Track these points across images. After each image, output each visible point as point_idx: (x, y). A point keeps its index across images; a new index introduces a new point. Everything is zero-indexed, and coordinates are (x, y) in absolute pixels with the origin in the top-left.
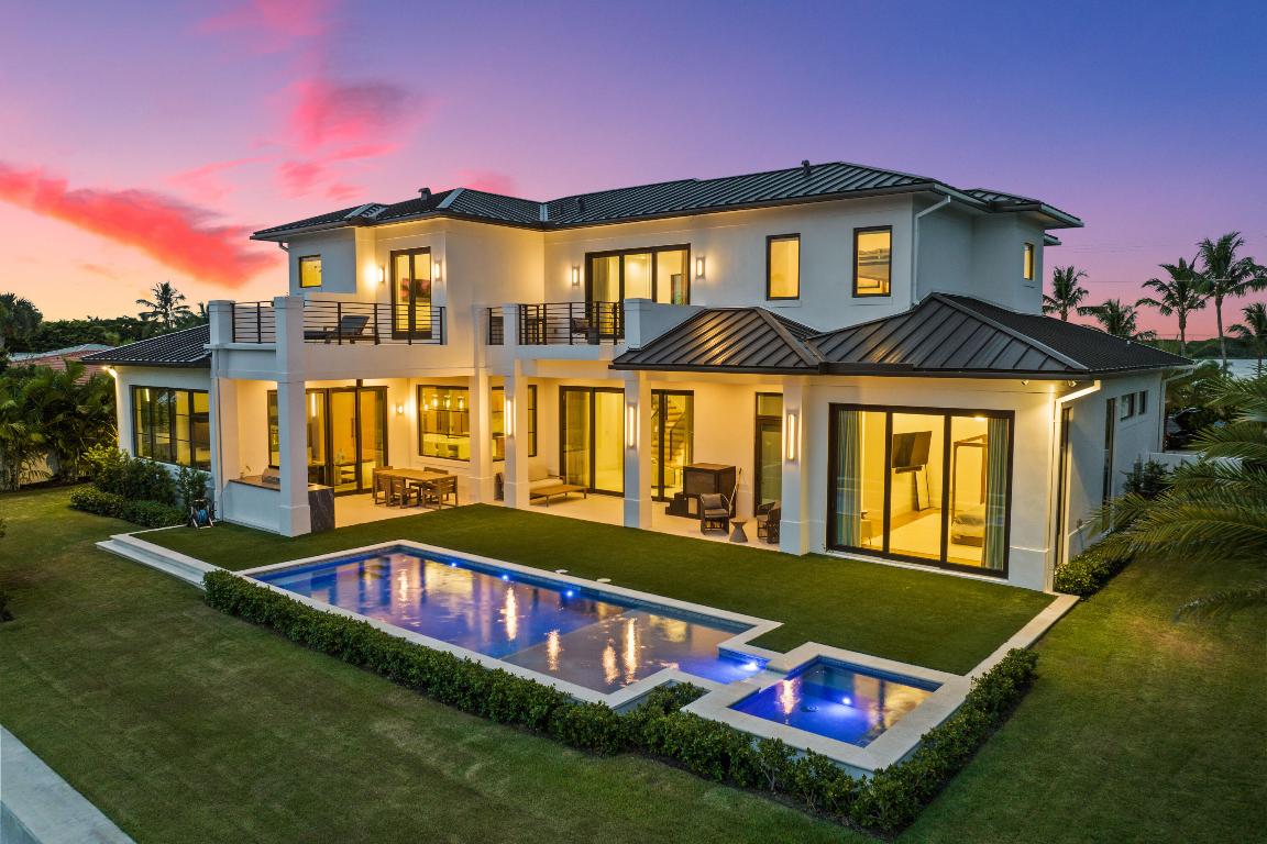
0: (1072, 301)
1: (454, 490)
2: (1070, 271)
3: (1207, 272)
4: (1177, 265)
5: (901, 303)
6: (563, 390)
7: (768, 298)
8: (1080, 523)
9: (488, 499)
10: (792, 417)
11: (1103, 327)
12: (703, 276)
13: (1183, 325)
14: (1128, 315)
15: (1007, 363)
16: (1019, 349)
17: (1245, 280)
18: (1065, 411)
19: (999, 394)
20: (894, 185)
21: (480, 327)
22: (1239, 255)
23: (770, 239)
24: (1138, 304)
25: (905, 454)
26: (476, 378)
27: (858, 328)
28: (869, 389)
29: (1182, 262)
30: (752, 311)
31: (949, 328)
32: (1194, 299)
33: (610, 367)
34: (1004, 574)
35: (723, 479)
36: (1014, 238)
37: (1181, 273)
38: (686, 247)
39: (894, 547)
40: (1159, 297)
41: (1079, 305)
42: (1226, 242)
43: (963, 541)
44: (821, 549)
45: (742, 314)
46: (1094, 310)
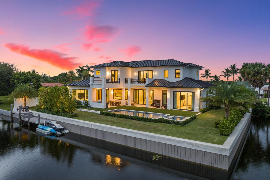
0: (208, 75)
1: (121, 103)
2: (208, 70)
3: (231, 70)
4: (227, 69)
5: (181, 79)
6: (134, 90)
7: (164, 78)
8: (203, 105)
9: (125, 105)
10: (169, 93)
11: (214, 79)
12: (155, 74)
13: (228, 79)
14: (218, 78)
15: (193, 86)
16: (195, 85)
17: (237, 72)
18: (200, 92)
19: (193, 90)
20: (181, 65)
21: (124, 81)
22: (236, 67)
23: (164, 70)
24: (220, 76)
25: (182, 98)
26: (124, 88)
27: (176, 82)
28: (178, 89)
29: (227, 68)
30: (162, 79)
31: (187, 82)
32: (230, 75)
33: (145, 87)
34: (194, 110)
35: (158, 101)
36: (195, 70)
37: (227, 70)
38: (153, 71)
39: (181, 109)
40: (224, 74)
41: (210, 76)
42: (234, 65)
43: (189, 108)
44: (172, 109)
45: (161, 80)
46: (212, 77)
